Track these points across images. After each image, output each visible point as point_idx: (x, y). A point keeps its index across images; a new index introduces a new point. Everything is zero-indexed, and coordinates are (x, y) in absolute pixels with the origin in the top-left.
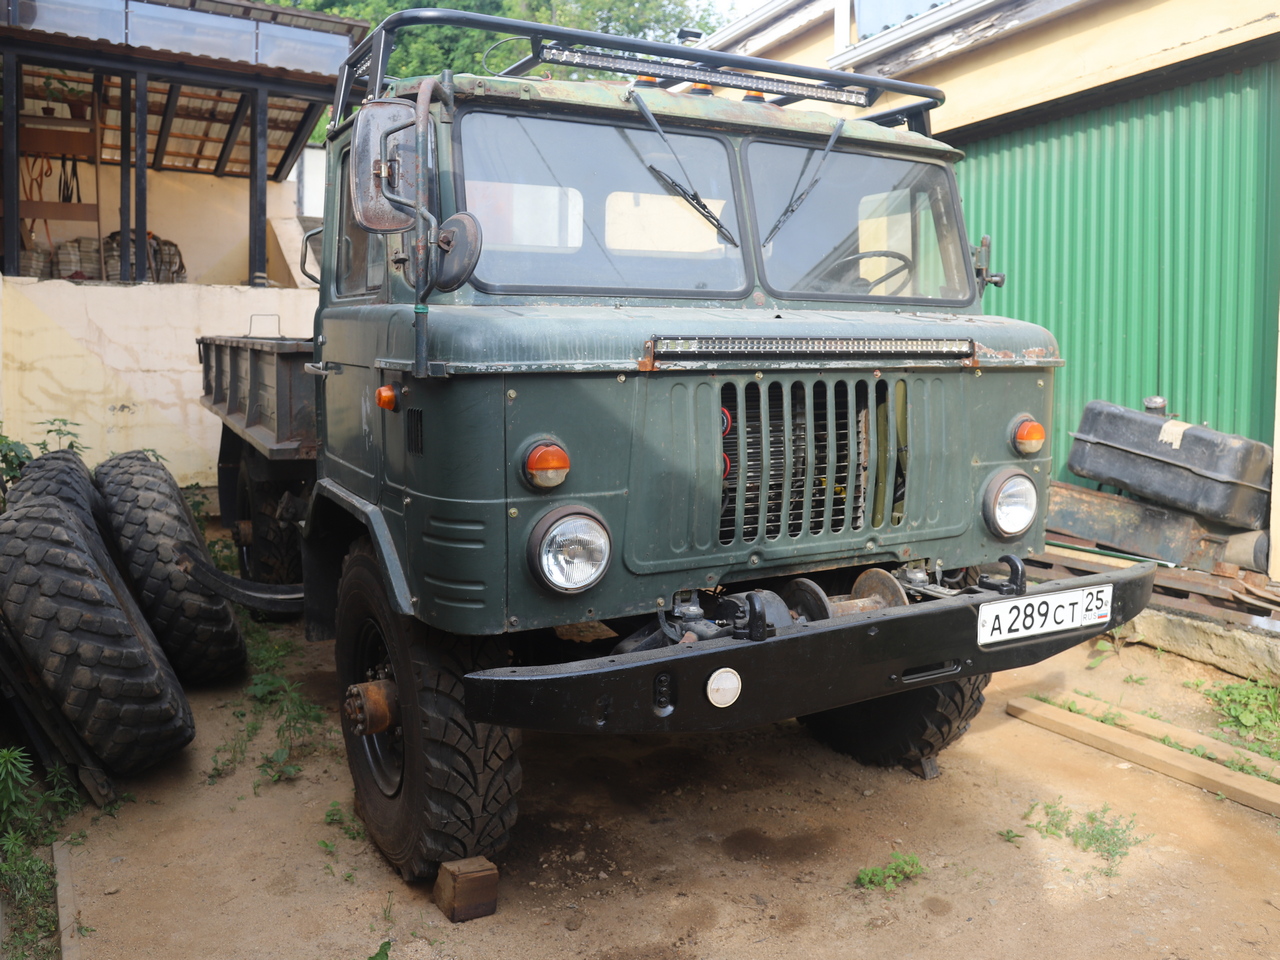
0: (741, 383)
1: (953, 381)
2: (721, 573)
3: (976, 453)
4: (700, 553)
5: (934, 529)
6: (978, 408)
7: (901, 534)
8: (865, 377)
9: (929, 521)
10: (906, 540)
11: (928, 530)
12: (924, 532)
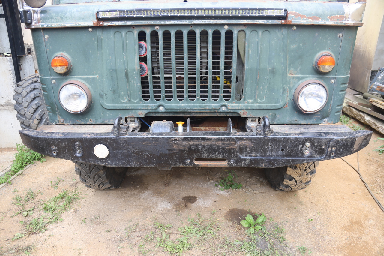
0: (148, 32)
1: (277, 31)
2: (145, 112)
3: (292, 70)
4: (134, 103)
5: (262, 105)
6: (294, 46)
7: (240, 105)
8: (219, 28)
9: (259, 100)
10: (244, 108)
11: (258, 104)
12: (256, 106)
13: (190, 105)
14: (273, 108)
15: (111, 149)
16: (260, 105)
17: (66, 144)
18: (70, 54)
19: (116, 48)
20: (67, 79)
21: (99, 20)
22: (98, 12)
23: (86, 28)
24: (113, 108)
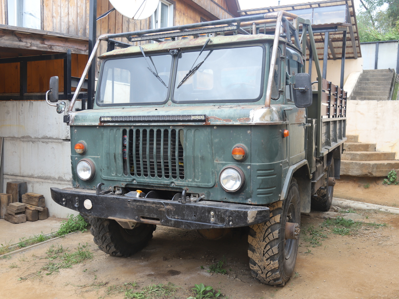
0: (128, 130)
1: (204, 130)
2: (125, 183)
3: (217, 157)
4: (119, 176)
5: (198, 184)
6: (216, 140)
7: (184, 183)
8: (167, 128)
9: (196, 180)
10: (186, 185)
11: (196, 183)
12: (194, 184)
13: (151, 180)
14: (206, 187)
15: (94, 203)
16: (197, 183)
17: (71, 197)
18: (86, 142)
19: (111, 139)
20: (83, 157)
21: (101, 122)
22: (101, 117)
23: (95, 126)
24: (106, 179)
